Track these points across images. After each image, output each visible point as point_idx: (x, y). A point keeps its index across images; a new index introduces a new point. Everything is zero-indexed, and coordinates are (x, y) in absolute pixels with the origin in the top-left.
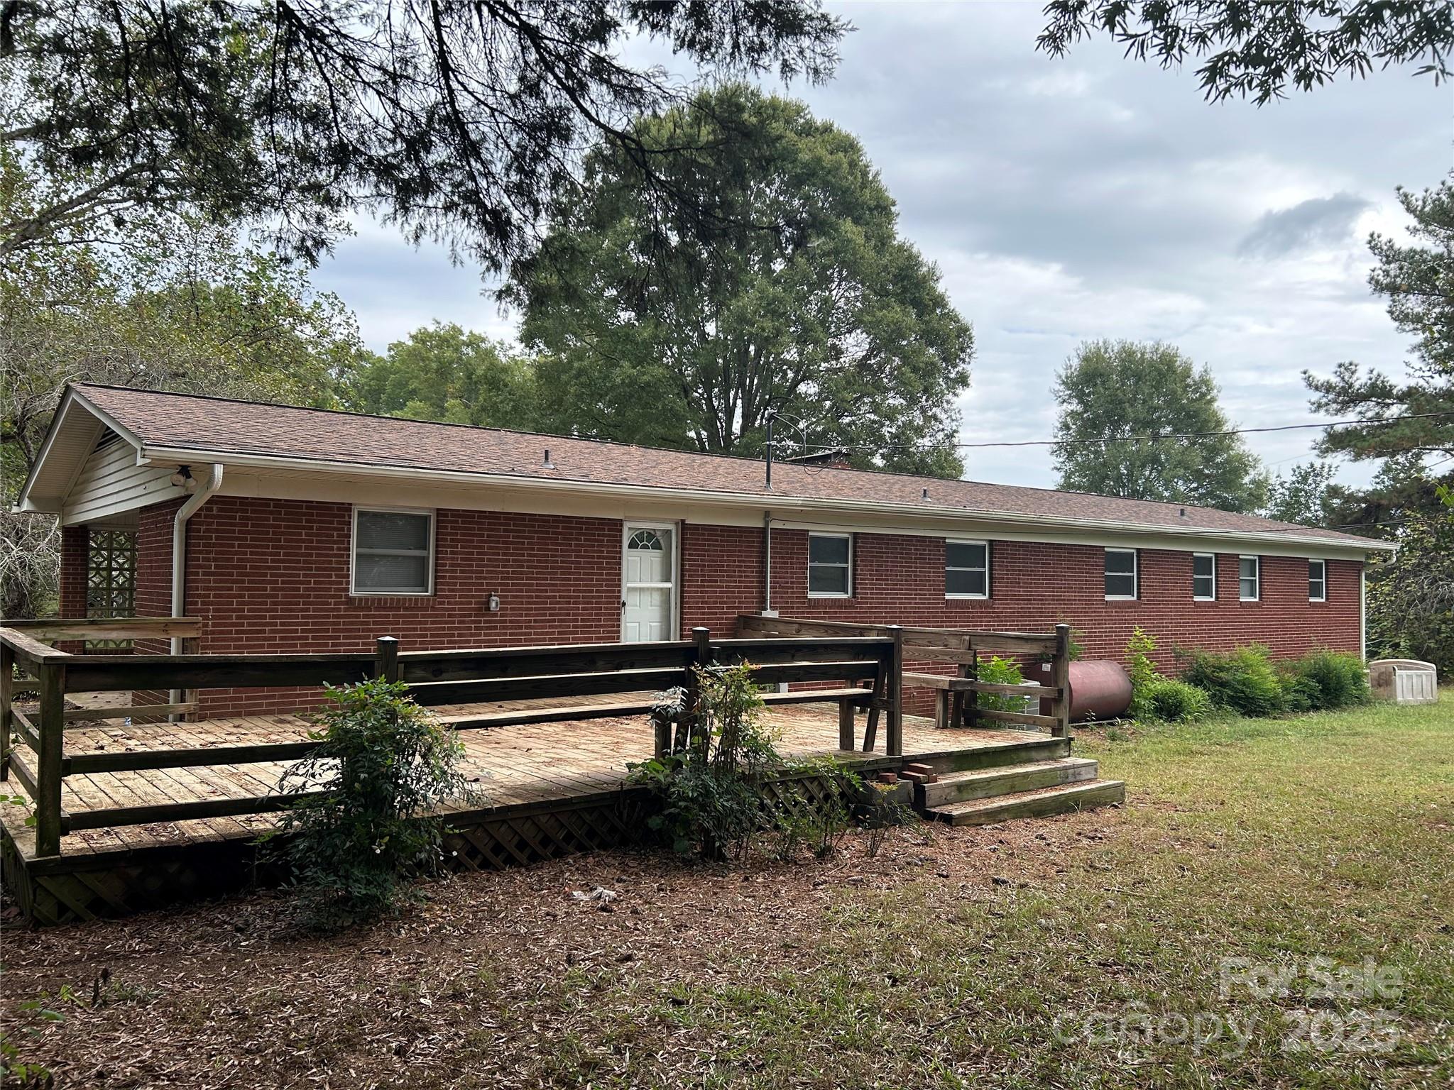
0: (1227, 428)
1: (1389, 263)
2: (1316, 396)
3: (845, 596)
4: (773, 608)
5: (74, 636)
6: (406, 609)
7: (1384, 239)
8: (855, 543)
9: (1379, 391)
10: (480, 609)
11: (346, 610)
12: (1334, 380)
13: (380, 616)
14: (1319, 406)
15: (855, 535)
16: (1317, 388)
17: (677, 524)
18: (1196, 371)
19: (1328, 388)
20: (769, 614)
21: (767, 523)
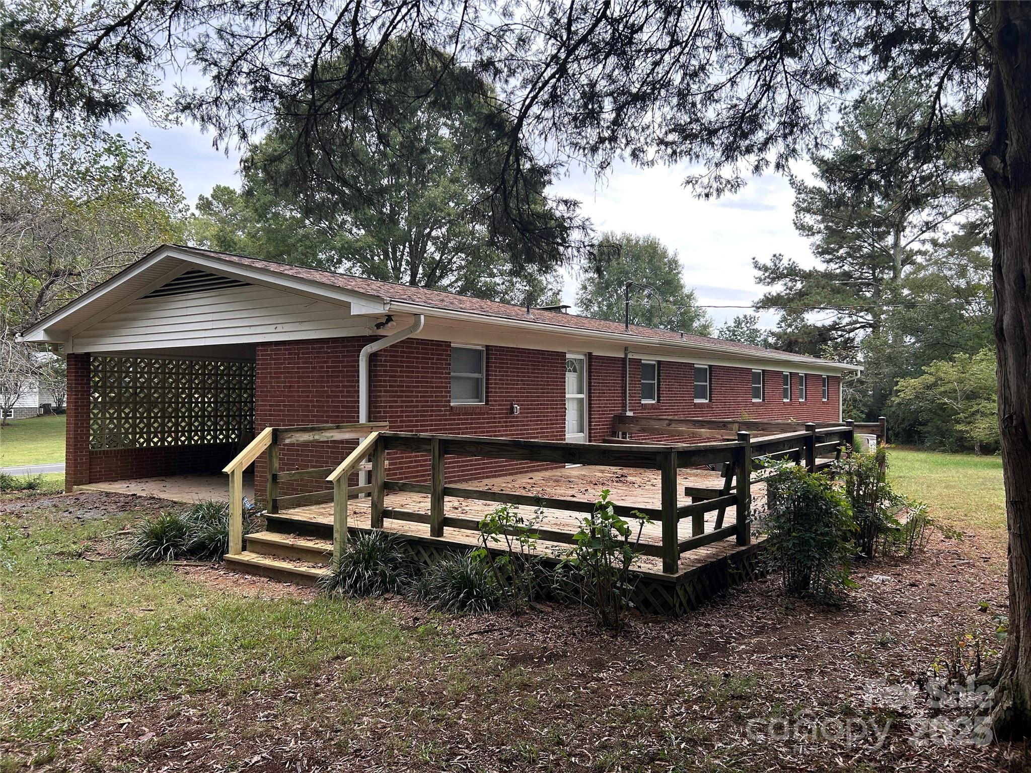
0: (686, 291)
1: (800, 193)
2: (760, 273)
3: (654, 402)
4: (630, 410)
5: (328, 437)
6: (476, 414)
7: (799, 179)
8: (659, 367)
9: (793, 272)
10: (507, 413)
11: (450, 415)
12: (770, 264)
13: (465, 419)
14: (761, 280)
15: (659, 362)
16: (760, 269)
17: (585, 355)
18: (670, 254)
19: (765, 269)
20: (629, 414)
21: (626, 355)
